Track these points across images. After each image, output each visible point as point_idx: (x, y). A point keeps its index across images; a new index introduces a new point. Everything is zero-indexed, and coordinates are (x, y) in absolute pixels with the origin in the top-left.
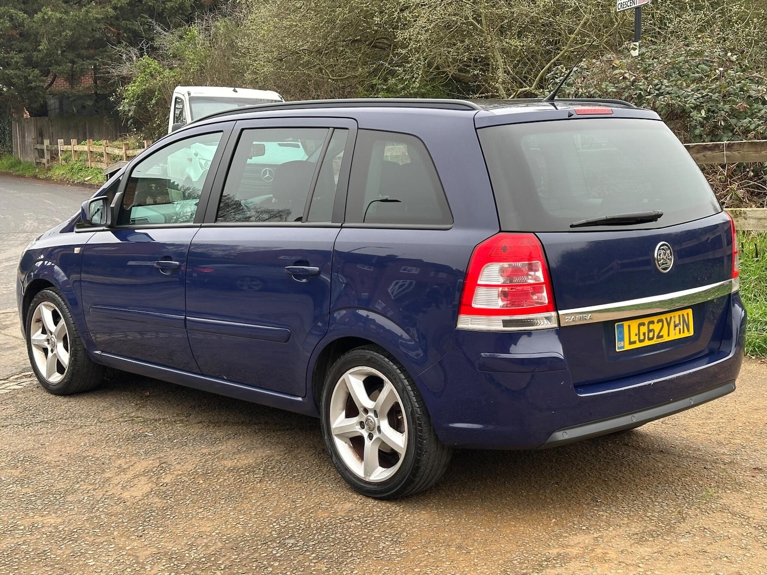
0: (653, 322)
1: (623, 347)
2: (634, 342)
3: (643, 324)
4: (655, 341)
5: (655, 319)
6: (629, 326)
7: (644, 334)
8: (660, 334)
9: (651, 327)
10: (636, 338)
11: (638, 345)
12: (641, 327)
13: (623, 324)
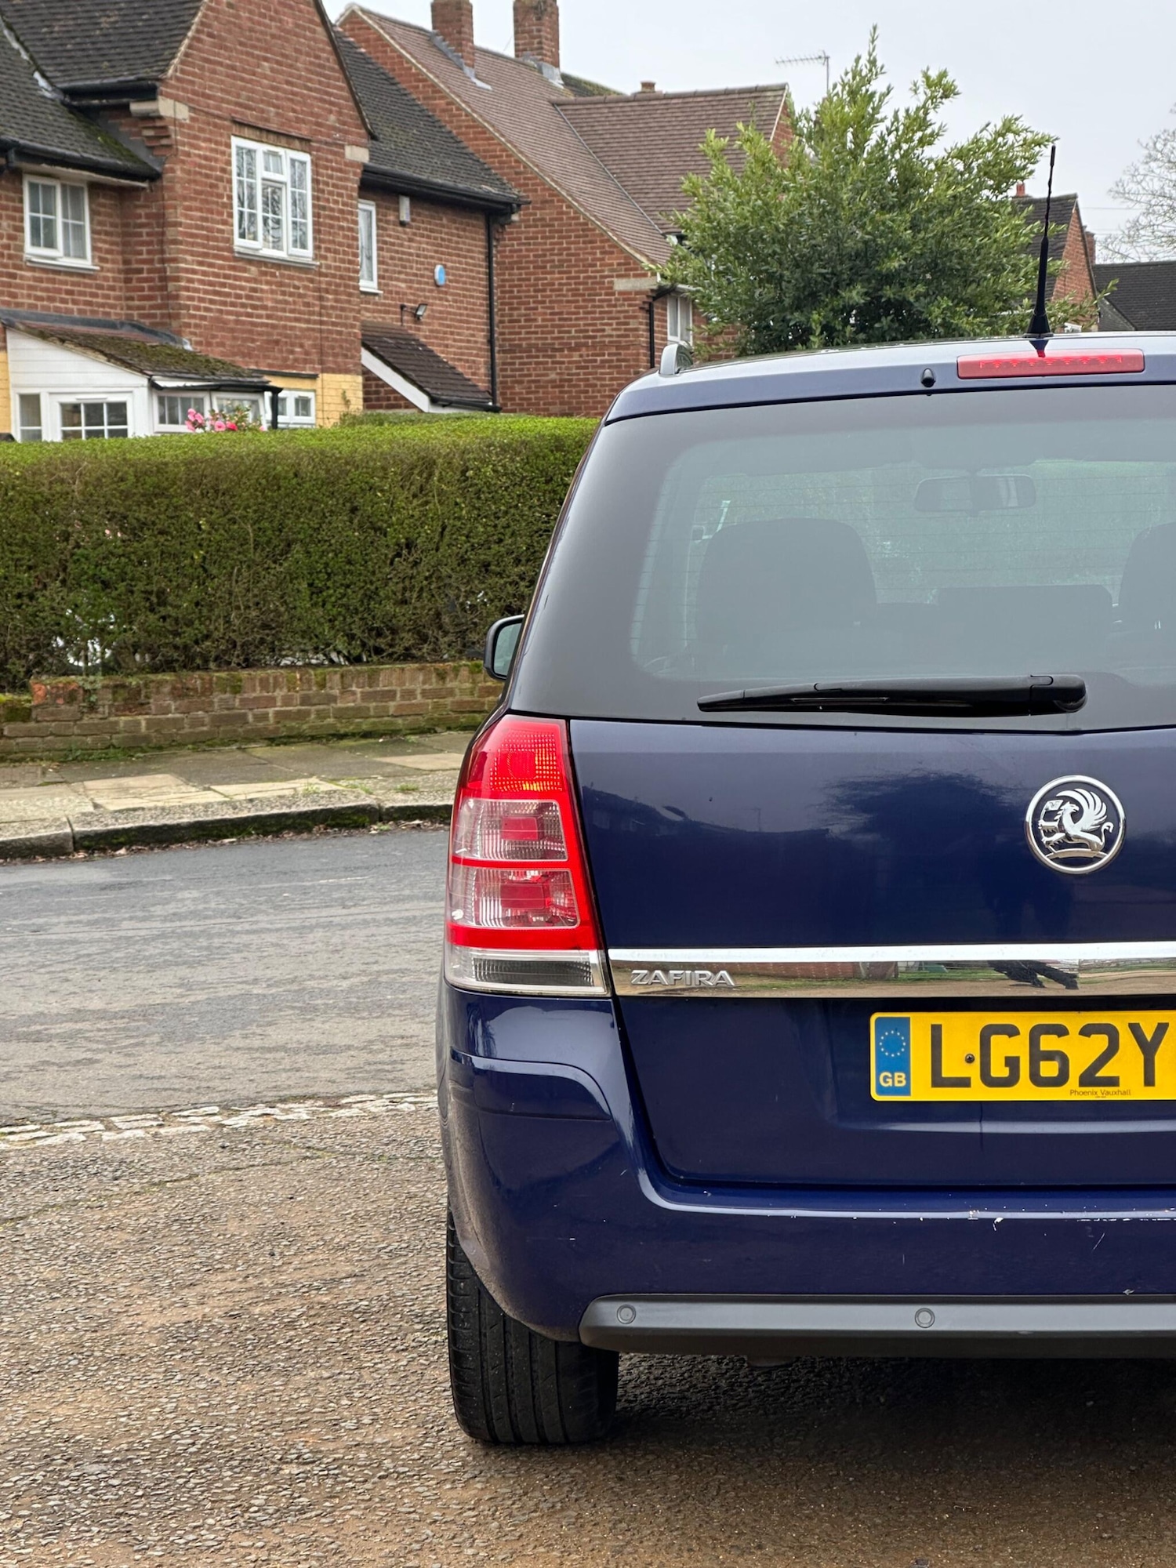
0: (1060, 1031)
1: (906, 1090)
2: (964, 1083)
3: (1011, 1031)
4: (1073, 1092)
5: (1074, 1021)
6: (936, 1030)
7: (1012, 1063)
8: (1102, 1073)
9: (1048, 1043)
10: (974, 1072)
11: (979, 1093)
12: (996, 1040)
13: (908, 1019)
